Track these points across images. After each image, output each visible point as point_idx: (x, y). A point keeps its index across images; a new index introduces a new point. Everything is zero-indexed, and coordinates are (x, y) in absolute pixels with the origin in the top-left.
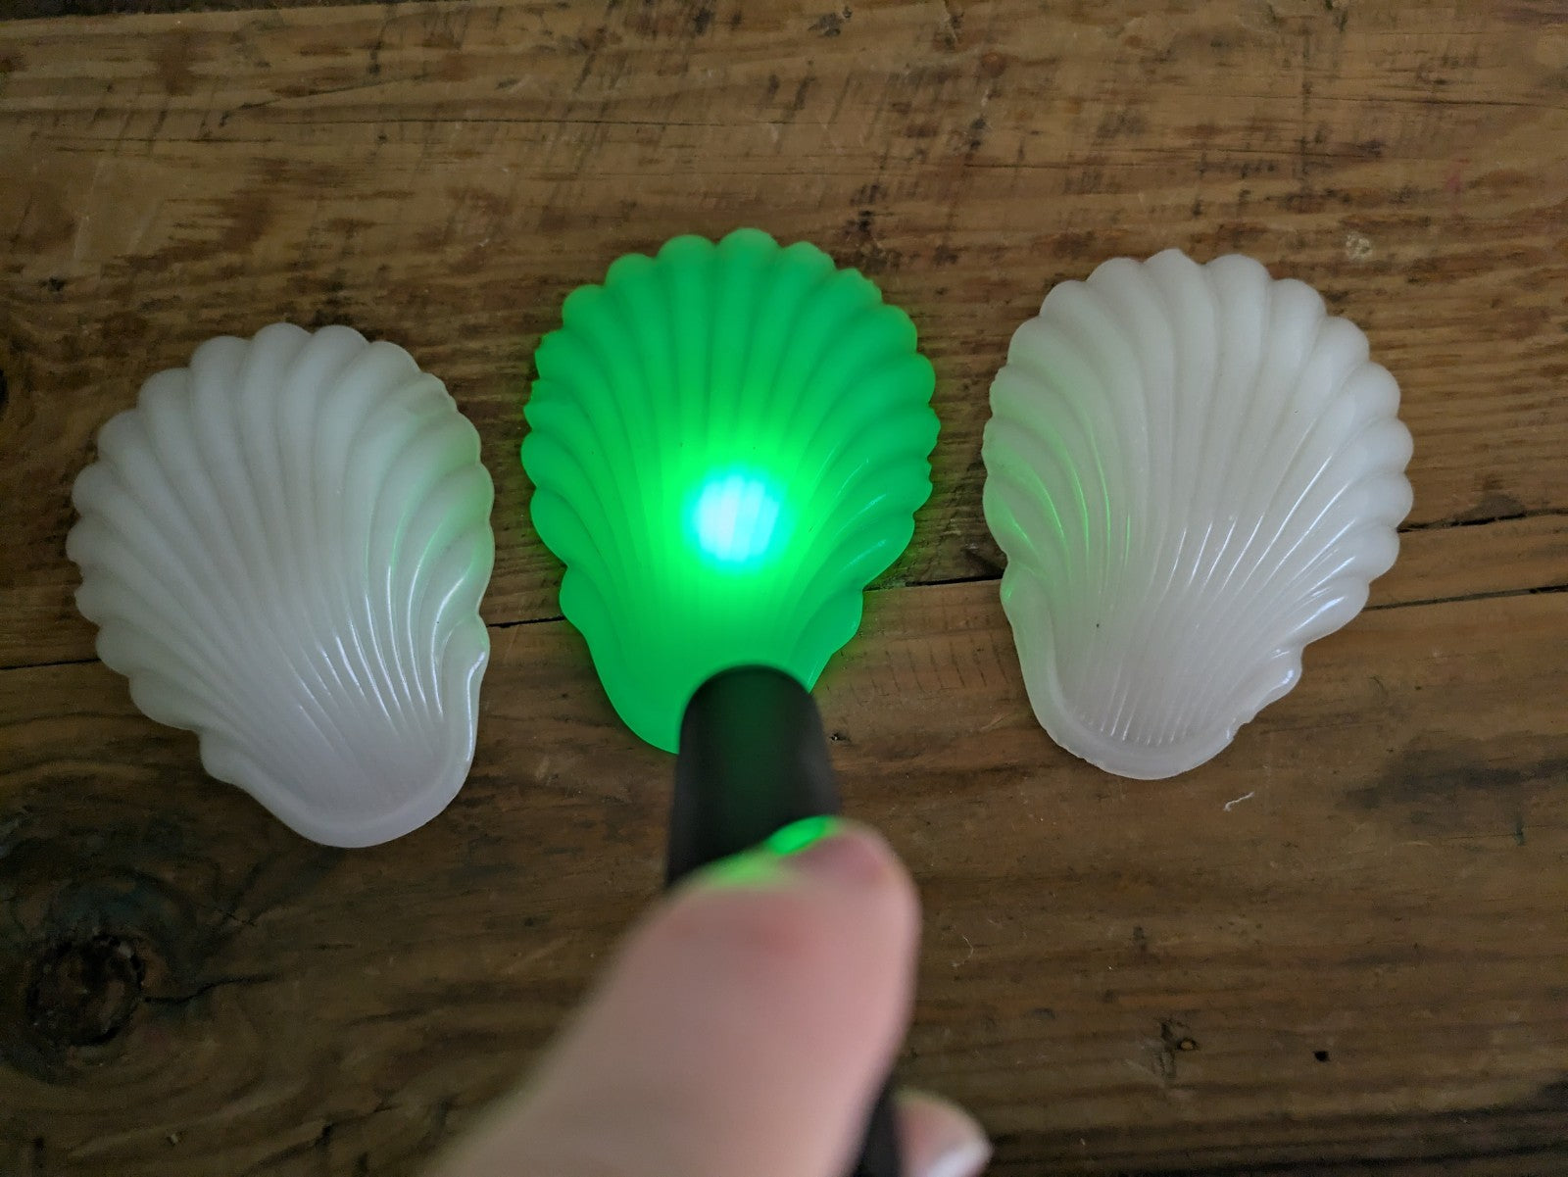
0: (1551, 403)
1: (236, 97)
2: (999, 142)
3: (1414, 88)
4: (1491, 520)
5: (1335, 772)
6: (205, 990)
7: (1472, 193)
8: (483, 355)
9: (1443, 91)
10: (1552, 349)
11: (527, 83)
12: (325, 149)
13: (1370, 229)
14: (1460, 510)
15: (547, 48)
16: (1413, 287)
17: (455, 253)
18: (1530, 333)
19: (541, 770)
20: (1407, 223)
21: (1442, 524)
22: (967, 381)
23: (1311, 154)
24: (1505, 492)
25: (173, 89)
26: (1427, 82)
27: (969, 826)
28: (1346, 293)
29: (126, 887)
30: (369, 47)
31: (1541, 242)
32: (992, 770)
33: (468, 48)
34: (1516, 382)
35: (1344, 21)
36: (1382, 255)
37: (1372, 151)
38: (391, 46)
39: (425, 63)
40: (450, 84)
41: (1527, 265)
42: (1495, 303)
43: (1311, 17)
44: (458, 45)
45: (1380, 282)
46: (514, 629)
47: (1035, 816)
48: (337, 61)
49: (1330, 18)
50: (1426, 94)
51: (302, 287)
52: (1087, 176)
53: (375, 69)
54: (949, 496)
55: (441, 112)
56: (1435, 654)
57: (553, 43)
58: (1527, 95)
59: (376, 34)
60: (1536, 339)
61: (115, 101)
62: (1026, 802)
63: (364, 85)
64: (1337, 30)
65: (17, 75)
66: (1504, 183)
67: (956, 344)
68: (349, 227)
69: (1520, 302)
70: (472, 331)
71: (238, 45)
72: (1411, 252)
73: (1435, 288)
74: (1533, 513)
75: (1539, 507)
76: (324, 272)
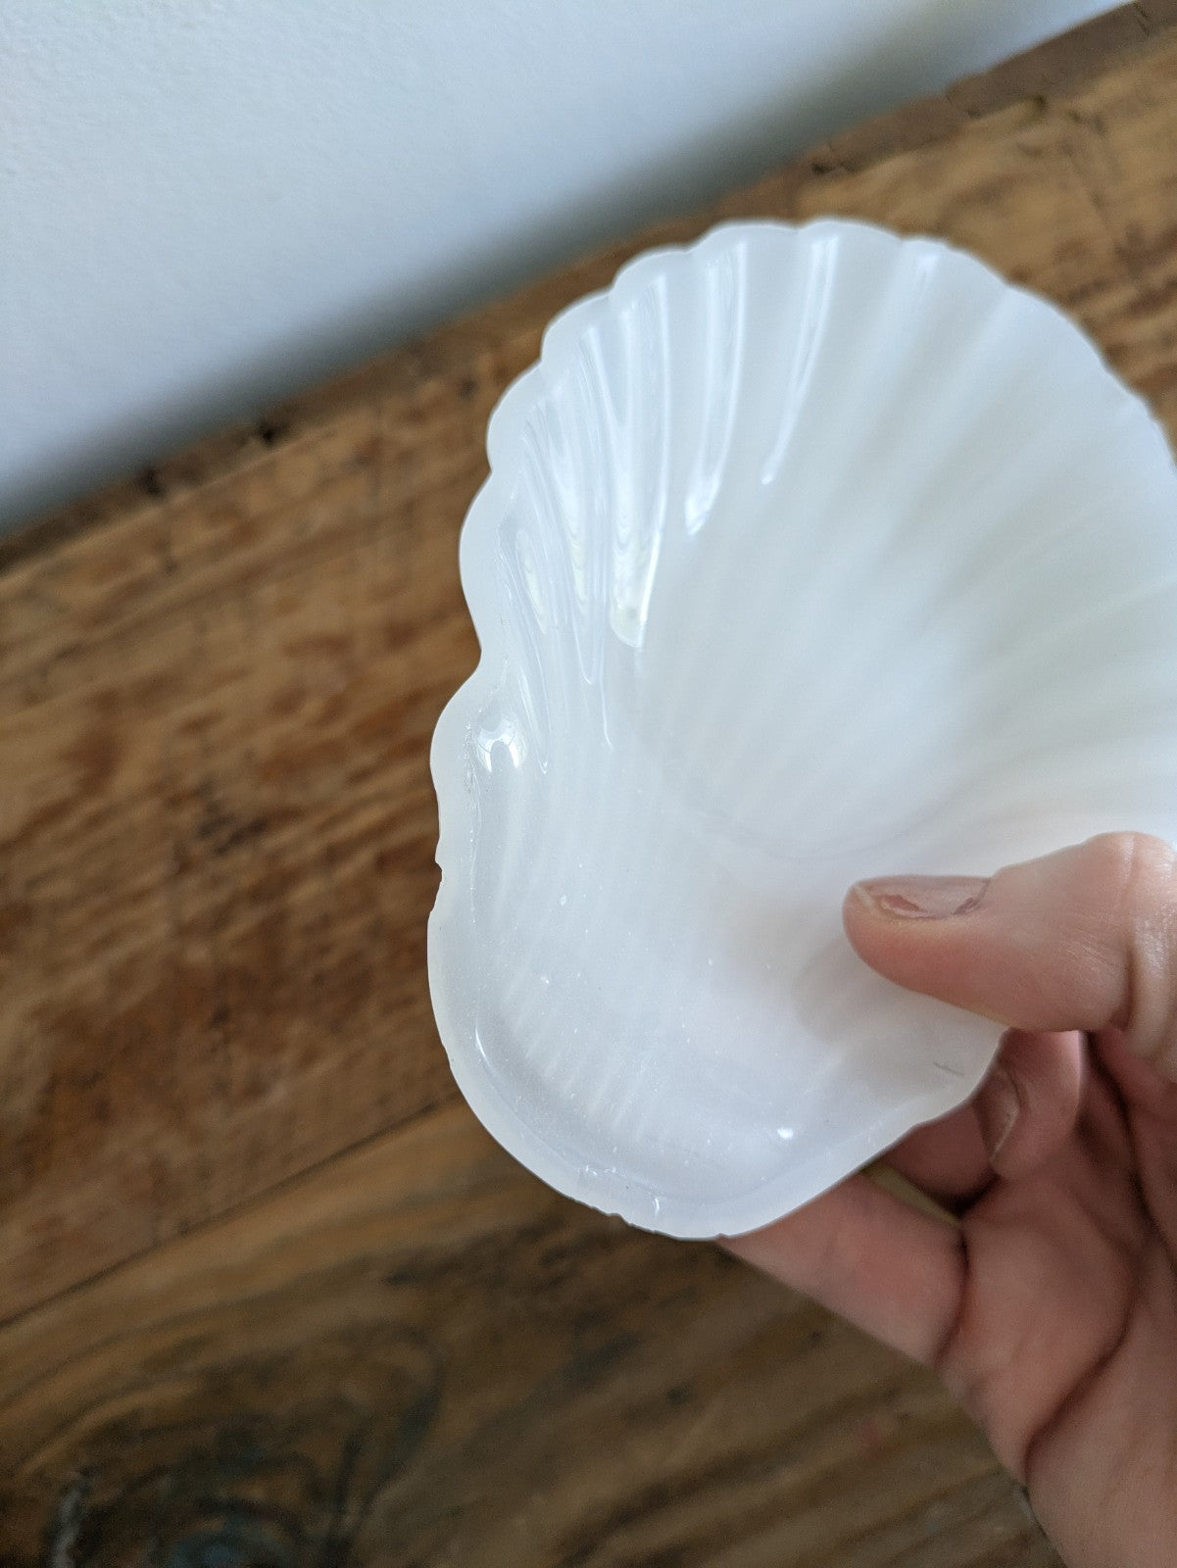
1: (41, 650)
11: (322, 516)
17: (312, 707)
30: (157, 548)
33: (253, 510)
35: (1101, 125)
38: (180, 538)
39: (215, 540)
40: (245, 549)
43: (1067, 135)
44: (242, 512)
48: (129, 575)
51: (175, 802)
53: (171, 567)
57: (333, 472)
59: (158, 535)
63: (165, 585)
68: (196, 726)
76: (192, 779)
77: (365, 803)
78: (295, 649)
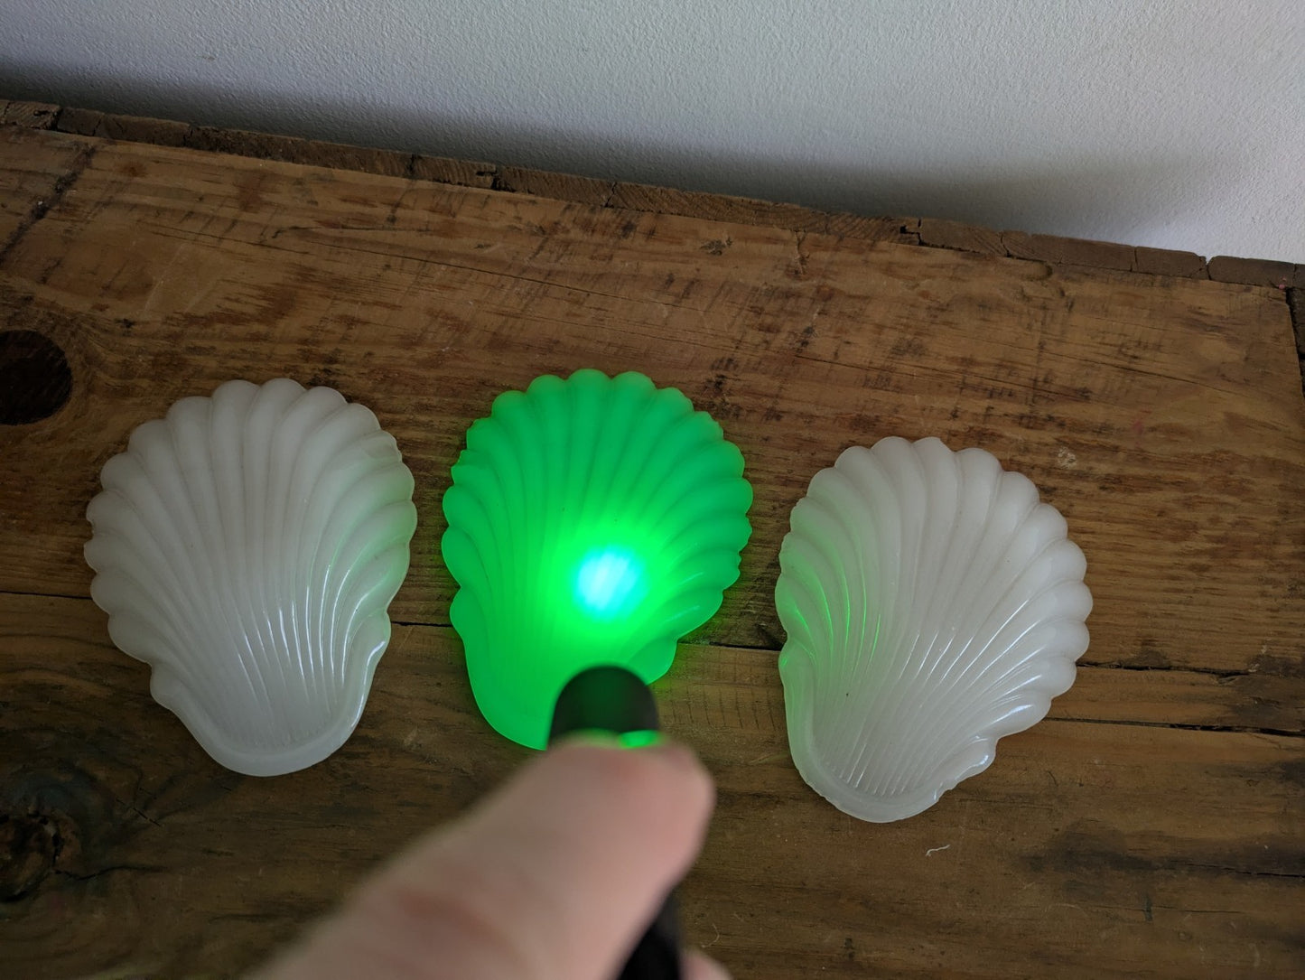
0: (1195, 591)
1: (288, 220)
2: (822, 344)
3: (1116, 358)
4: (1146, 668)
5: (1013, 840)
6: (105, 872)
7: (1151, 435)
8: (428, 426)
9: (1135, 363)
10: (1198, 553)
11: (497, 249)
12: (344, 267)
13: (1075, 447)
14: (1123, 657)
15: (516, 228)
16: (1103, 493)
17: (422, 353)
18: (1184, 539)
19: (409, 739)
20: (1103, 447)
21: (1110, 666)
22: (776, 504)
23: (1039, 389)
24: (1158, 649)
25: (245, 207)
26: (1125, 355)
27: (730, 836)
28: (1055, 489)
29: (64, 778)
30: (392, 205)
31: (1195, 476)
32: (754, 795)
33: (460, 218)
34: (1171, 572)
35: (1071, 306)
36: (1084, 466)
37: (1083, 395)
38: (407, 207)
39: (428, 222)
40: (442, 239)
41: (1185, 491)
42: (1161, 514)
43: (1050, 299)
44: (454, 216)
45: (1080, 485)
46: (410, 628)
47: (782, 836)
48: (367, 210)
49: (1064, 301)
50: (1125, 363)
51: (307, 357)
52: (881, 379)
53: (393, 220)
54: (751, 584)
55: (436, 256)
56: (1096, 762)
57: (521, 226)
58: (1191, 376)
59: (397, 198)
60: (1189, 543)
61: (204, 208)
62: (776, 824)
63: (383, 228)
64: (1067, 310)
65: (137, 179)
66: (1173, 432)
67: (771, 477)
68: (351, 322)
69: (1178, 516)
70: (426, 408)
71: (299, 187)
72: (1104, 468)
73: (1118, 496)
74: (1178, 668)
75: (1182, 664)
76: (326, 349)
77: (418, 424)
78: (432, 313)
